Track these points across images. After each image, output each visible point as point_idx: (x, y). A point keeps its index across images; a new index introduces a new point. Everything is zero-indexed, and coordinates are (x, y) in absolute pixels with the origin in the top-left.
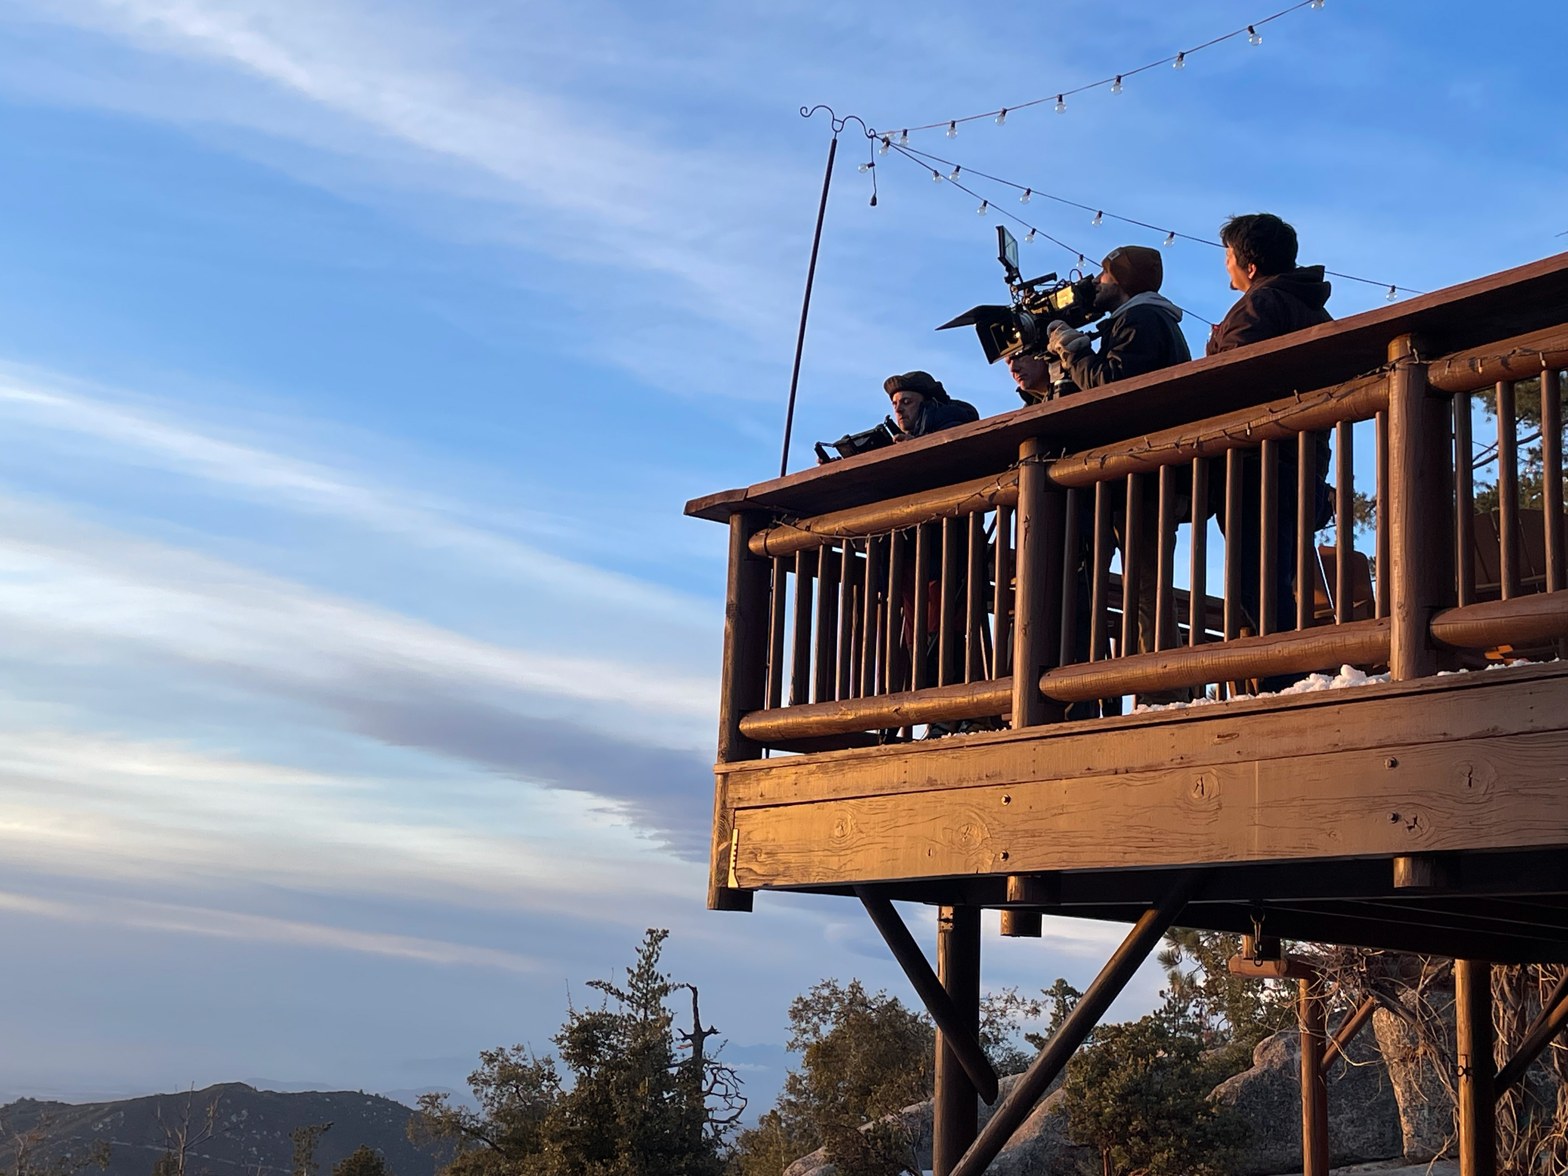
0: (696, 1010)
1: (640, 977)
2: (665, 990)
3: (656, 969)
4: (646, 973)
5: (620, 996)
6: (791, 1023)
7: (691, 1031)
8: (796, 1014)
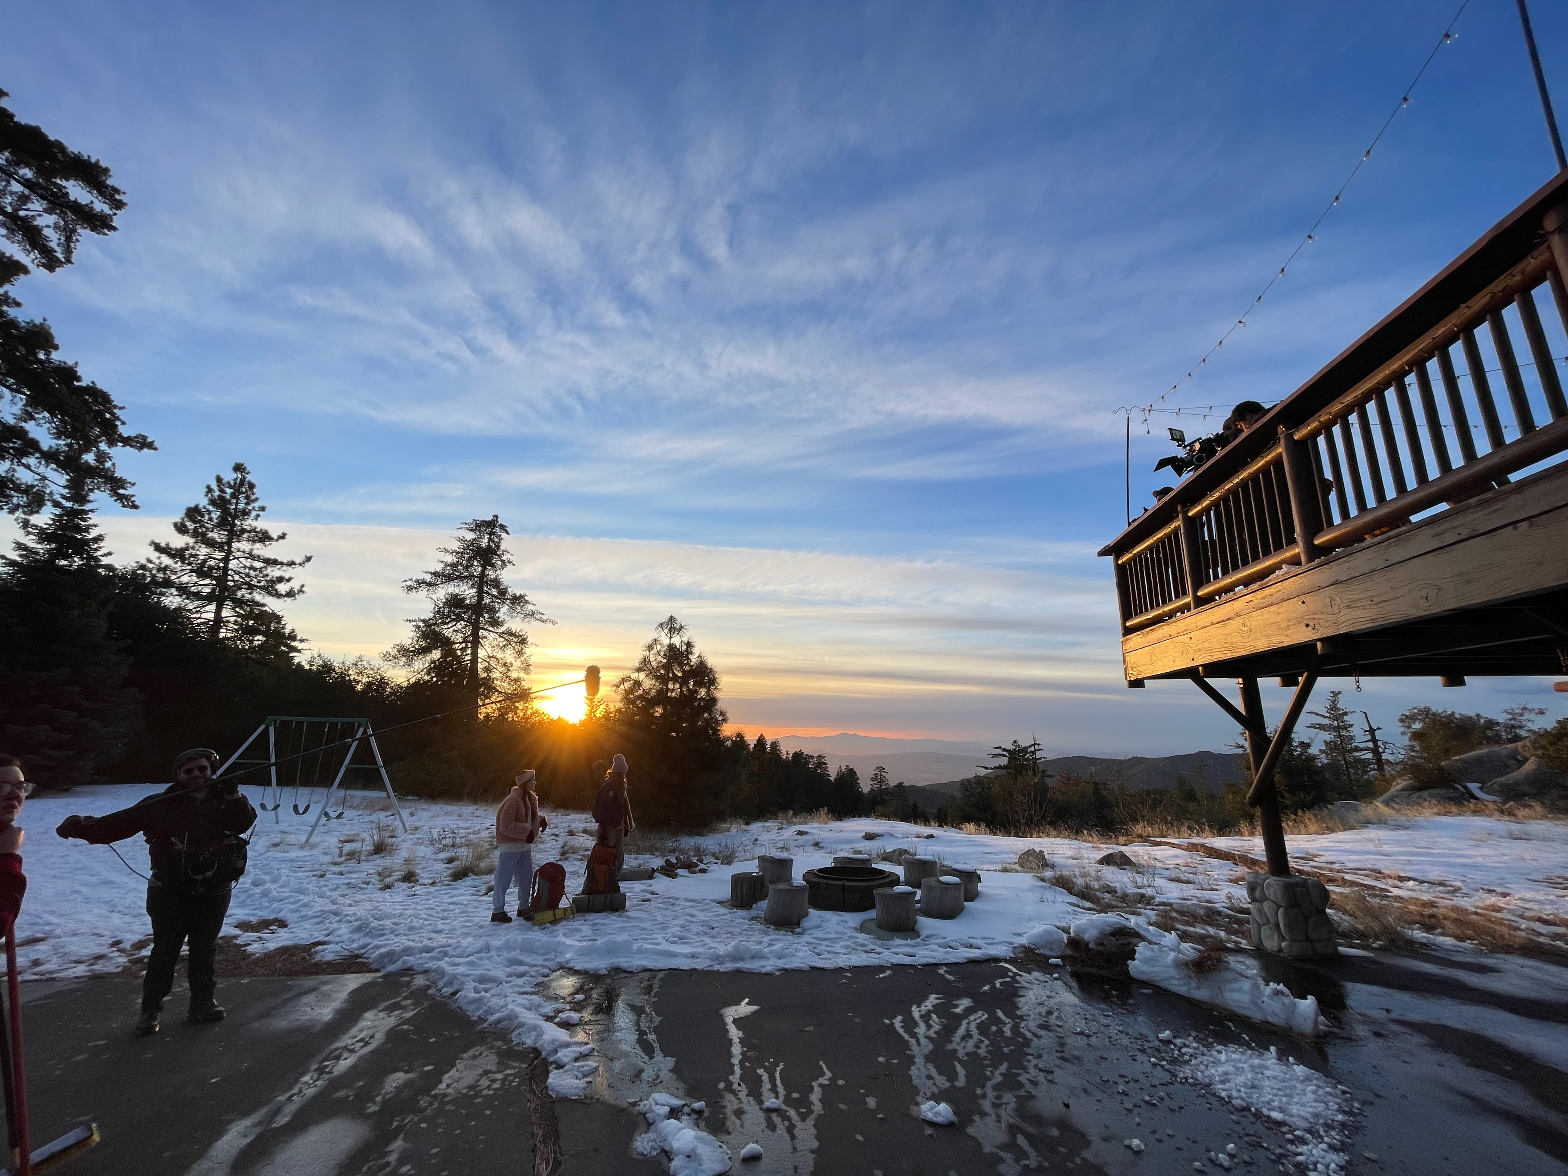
0: (1368, 721)
1: (1331, 709)
2: (1346, 714)
3: (1339, 706)
4: (1334, 707)
5: (1324, 717)
6: (1401, 724)
7: (1368, 729)
8: (1402, 721)
